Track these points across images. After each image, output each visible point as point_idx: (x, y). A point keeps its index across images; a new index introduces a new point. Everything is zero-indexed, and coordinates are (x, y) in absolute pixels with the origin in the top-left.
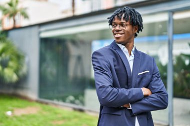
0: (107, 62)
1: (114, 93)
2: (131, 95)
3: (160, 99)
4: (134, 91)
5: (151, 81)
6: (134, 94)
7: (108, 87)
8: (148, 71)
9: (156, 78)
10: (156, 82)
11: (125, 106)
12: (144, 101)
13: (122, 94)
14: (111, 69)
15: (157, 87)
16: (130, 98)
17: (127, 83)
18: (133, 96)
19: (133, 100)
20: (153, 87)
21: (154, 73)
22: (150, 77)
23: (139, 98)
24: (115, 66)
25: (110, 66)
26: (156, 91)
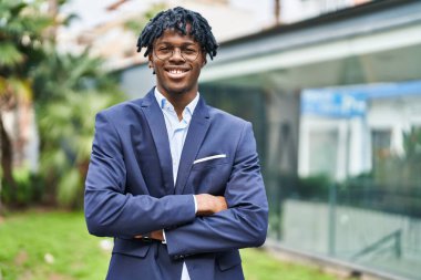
0: (112, 134)
1: (115, 204)
2: (159, 211)
3: (238, 221)
4: (171, 202)
5: (229, 180)
6: (167, 208)
7: (100, 192)
8: (224, 156)
9: (241, 172)
10: (240, 182)
13: (134, 208)
14: (122, 151)
15: (238, 193)
16: (155, 217)
18: (165, 214)
19: (165, 221)
20: (231, 192)
21: (238, 159)
22: (227, 168)
23: (180, 217)
24: (135, 144)
25: (122, 144)
26: (236, 203)
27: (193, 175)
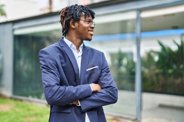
0: (52, 60)
1: (61, 91)
2: (79, 93)
3: (109, 94)
4: (82, 88)
5: (100, 77)
6: (82, 91)
7: (54, 86)
8: (97, 67)
9: (105, 73)
10: (105, 78)
11: (74, 103)
12: (93, 97)
13: (69, 92)
14: (57, 67)
15: (106, 82)
16: (77, 95)
17: (75, 80)
18: (81, 93)
19: (81, 97)
20: (103, 82)
21: (103, 68)
22: (99, 72)
23: (87, 94)
24: (62, 63)
25: (57, 64)
26: (106, 86)
27: (87, 76)
